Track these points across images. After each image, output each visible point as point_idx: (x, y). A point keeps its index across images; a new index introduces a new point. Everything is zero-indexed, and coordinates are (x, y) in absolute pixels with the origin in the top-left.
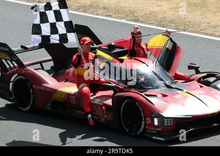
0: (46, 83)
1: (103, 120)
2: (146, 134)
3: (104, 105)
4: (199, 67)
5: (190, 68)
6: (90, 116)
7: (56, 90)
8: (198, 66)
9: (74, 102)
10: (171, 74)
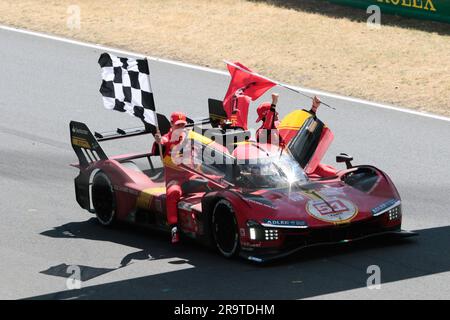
0: (131, 181)
1: (194, 235)
2: (241, 254)
3: (194, 211)
4: (352, 159)
5: (339, 159)
6: (174, 229)
7: (140, 192)
8: (350, 157)
9: (160, 208)
10: (310, 168)
